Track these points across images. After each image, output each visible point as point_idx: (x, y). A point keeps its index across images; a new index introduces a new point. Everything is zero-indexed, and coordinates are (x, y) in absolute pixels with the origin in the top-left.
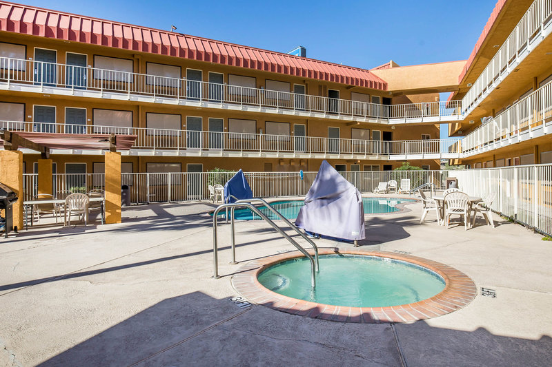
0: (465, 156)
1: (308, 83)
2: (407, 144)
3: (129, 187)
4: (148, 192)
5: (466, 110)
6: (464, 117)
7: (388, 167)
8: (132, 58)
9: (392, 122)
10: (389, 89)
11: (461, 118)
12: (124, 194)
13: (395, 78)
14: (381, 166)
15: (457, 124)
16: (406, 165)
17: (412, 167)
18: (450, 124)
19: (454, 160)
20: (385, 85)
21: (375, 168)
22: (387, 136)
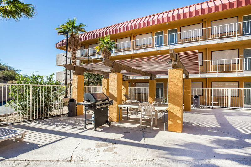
3: (199, 97)
4: (213, 101)
8: (202, 22)
12: (196, 101)
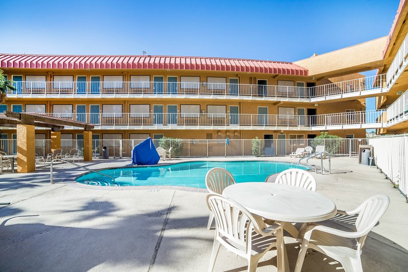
0: (390, 125)
1: (240, 76)
2: (328, 117)
5: (391, 81)
6: (388, 89)
7: (312, 136)
8: (123, 74)
9: (313, 100)
10: (310, 74)
11: (385, 90)
13: (314, 65)
14: (305, 135)
15: (382, 97)
16: (324, 134)
17: (330, 136)
18: (377, 98)
19: (380, 129)
20: (306, 72)
21: (300, 137)
22: (312, 112)
